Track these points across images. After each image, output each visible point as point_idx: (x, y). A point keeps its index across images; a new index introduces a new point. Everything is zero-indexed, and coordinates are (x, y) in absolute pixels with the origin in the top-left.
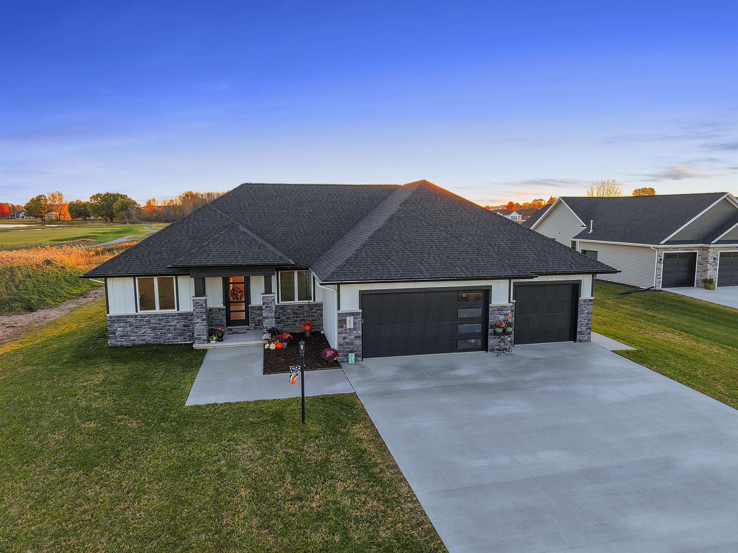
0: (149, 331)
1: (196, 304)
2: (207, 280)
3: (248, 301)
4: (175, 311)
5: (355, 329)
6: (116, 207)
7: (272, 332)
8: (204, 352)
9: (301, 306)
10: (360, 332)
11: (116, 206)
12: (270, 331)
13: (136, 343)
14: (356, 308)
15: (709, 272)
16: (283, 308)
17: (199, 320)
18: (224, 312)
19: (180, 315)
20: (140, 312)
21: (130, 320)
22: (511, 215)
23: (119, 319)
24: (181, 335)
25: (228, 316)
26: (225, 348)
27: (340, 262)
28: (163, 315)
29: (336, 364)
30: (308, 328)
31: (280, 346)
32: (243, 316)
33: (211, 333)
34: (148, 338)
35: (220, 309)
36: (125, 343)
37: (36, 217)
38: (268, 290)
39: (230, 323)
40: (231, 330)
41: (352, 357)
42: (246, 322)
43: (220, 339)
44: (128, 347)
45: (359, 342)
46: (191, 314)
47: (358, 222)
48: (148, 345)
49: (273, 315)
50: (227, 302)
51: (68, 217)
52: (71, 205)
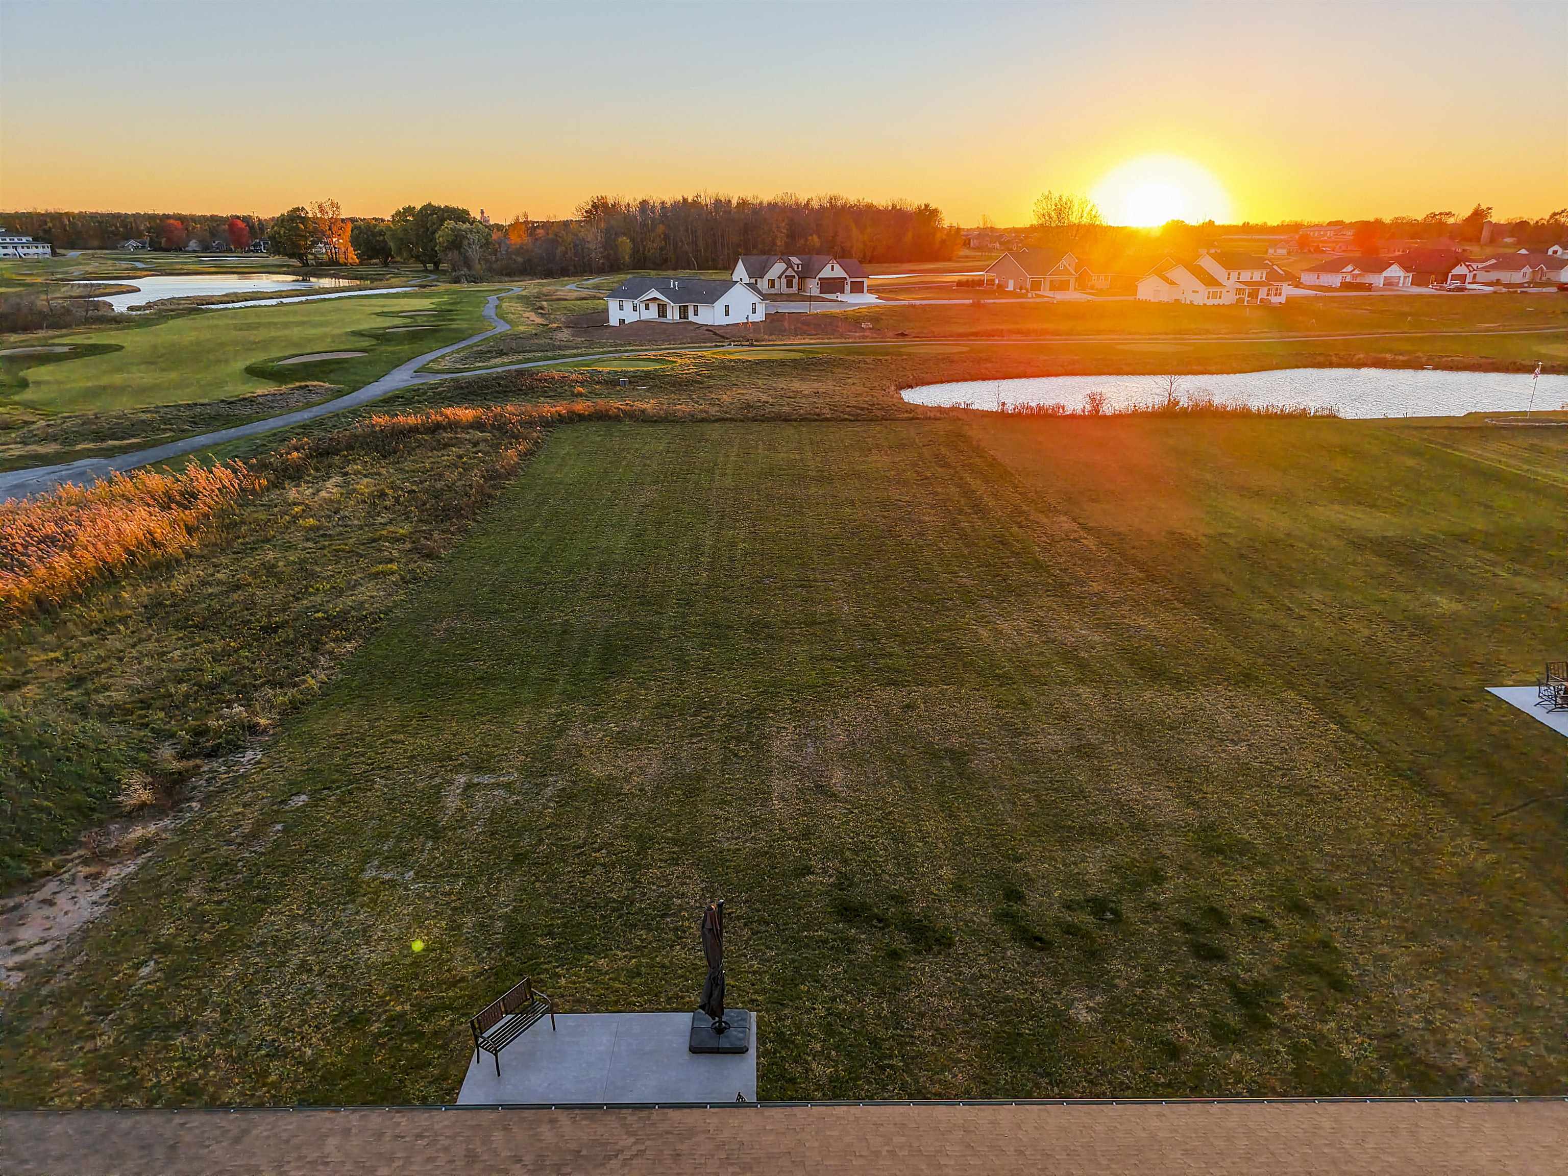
6: (441, 239)
11: (441, 236)
22: (1385, 274)
37: (291, 256)
51: (353, 257)
52: (357, 232)
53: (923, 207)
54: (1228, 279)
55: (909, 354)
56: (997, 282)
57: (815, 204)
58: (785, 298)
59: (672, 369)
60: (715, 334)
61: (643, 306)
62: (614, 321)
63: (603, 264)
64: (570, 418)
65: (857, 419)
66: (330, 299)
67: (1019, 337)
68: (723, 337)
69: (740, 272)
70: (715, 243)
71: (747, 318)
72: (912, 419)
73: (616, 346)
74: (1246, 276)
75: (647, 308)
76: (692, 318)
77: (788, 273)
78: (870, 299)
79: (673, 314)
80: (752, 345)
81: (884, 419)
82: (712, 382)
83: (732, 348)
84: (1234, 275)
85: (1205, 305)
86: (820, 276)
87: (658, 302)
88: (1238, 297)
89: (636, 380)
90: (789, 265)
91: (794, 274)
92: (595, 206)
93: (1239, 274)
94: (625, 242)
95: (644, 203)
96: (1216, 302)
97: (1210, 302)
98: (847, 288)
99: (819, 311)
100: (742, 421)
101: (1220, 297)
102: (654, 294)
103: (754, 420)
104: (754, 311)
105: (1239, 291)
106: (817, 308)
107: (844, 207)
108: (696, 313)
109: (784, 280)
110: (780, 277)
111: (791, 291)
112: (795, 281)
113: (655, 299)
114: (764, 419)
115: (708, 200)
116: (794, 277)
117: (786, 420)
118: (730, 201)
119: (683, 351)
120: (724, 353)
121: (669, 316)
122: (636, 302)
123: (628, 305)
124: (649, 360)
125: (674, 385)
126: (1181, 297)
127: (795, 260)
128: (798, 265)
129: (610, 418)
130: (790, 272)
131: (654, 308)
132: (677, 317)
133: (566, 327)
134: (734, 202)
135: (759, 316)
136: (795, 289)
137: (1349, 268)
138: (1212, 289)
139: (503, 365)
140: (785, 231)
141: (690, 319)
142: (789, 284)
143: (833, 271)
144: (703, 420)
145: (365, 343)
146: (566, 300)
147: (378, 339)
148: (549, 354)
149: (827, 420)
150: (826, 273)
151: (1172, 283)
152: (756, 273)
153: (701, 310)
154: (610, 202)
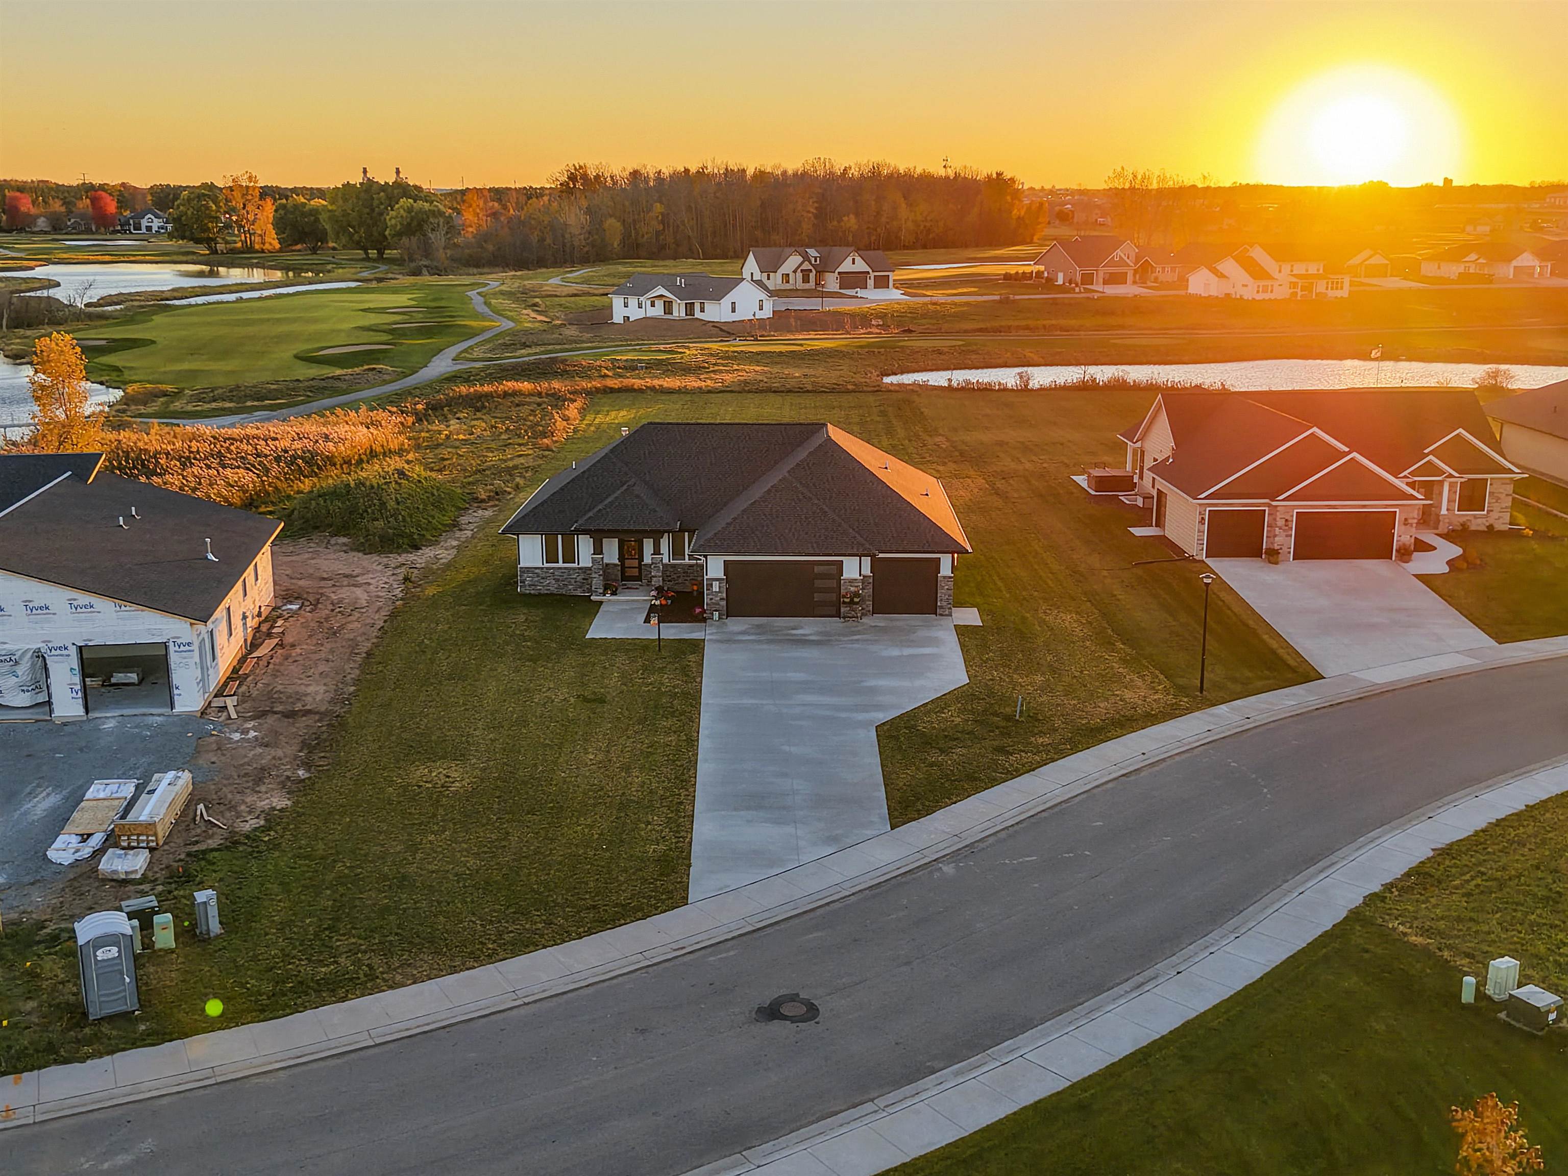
0: (554, 582)
1: (594, 560)
2: (604, 540)
3: (641, 558)
4: (575, 565)
5: (719, 592)
6: (393, 221)
7: (659, 589)
8: (601, 603)
9: (691, 566)
10: (724, 595)
11: (393, 218)
12: (656, 589)
13: (542, 592)
14: (722, 576)
15: (1276, 539)
16: (674, 566)
17: (596, 576)
18: (619, 568)
19: (580, 569)
20: (546, 565)
21: (537, 571)
23: (528, 570)
24: (580, 587)
25: (623, 573)
26: (618, 601)
27: (709, 535)
28: (565, 568)
29: (704, 620)
30: (695, 588)
31: (664, 602)
32: (635, 572)
33: (606, 588)
34: (552, 589)
35: (616, 565)
36: (532, 592)
37: (198, 241)
38: (657, 551)
39: (624, 578)
40: (625, 585)
41: (716, 615)
42: (639, 579)
43: (614, 593)
44: (535, 595)
45: (724, 603)
46: (590, 569)
47: (760, 477)
48: (552, 594)
49: (660, 574)
50: (621, 558)
51: (272, 241)
52: (282, 212)
53: (994, 176)
54: (1280, 271)
55: (902, 347)
56: (1046, 274)
57: (854, 172)
58: (800, 293)
59: (682, 358)
60: (721, 330)
61: (649, 303)
62: (618, 318)
63: (587, 252)
64: (604, 390)
65: (832, 391)
66: (288, 295)
67: (1027, 332)
68: (728, 333)
69: (751, 266)
70: (725, 226)
71: (754, 315)
72: (877, 391)
73: (627, 340)
74: (1299, 269)
75: (653, 305)
76: (698, 314)
77: (804, 267)
78: (895, 295)
79: (679, 311)
80: (756, 340)
81: (854, 391)
82: (716, 368)
83: (737, 342)
84: (1286, 268)
85: (1253, 299)
86: (839, 270)
87: (664, 299)
88: (1292, 290)
89: (650, 366)
90: (806, 258)
91: (811, 267)
92: (572, 177)
93: (1292, 266)
94: (613, 225)
95: (635, 174)
96: (1266, 296)
97: (1259, 297)
98: (871, 282)
99: (831, 308)
100: (739, 392)
101: (1272, 291)
102: (661, 291)
103: (749, 392)
104: (761, 309)
105: (1294, 285)
106: (831, 305)
107: (890, 176)
108: (702, 310)
109: (799, 275)
110: (795, 272)
111: (807, 286)
112: (812, 276)
113: (662, 296)
114: (758, 391)
115: (716, 171)
116: (811, 271)
117: (775, 392)
118: (744, 171)
119: (691, 345)
120: (728, 346)
121: (675, 313)
122: (642, 299)
123: (633, 301)
124: (660, 351)
125: (684, 370)
126: (1232, 291)
127: (812, 252)
128: (816, 258)
129: (635, 390)
130: (806, 266)
131: (659, 304)
132: (683, 314)
133: (570, 324)
134: (750, 172)
135: (767, 313)
136: (812, 284)
137: (1473, 257)
138: (1262, 283)
139: (529, 355)
140: (812, 210)
141: (696, 316)
142: (806, 280)
143: (854, 264)
144: (709, 392)
145: (385, 337)
146: (556, 296)
147: (392, 334)
148: (566, 346)
149: (808, 391)
150: (846, 266)
151: (1221, 276)
152: (769, 267)
153: (708, 306)
154: (592, 173)
